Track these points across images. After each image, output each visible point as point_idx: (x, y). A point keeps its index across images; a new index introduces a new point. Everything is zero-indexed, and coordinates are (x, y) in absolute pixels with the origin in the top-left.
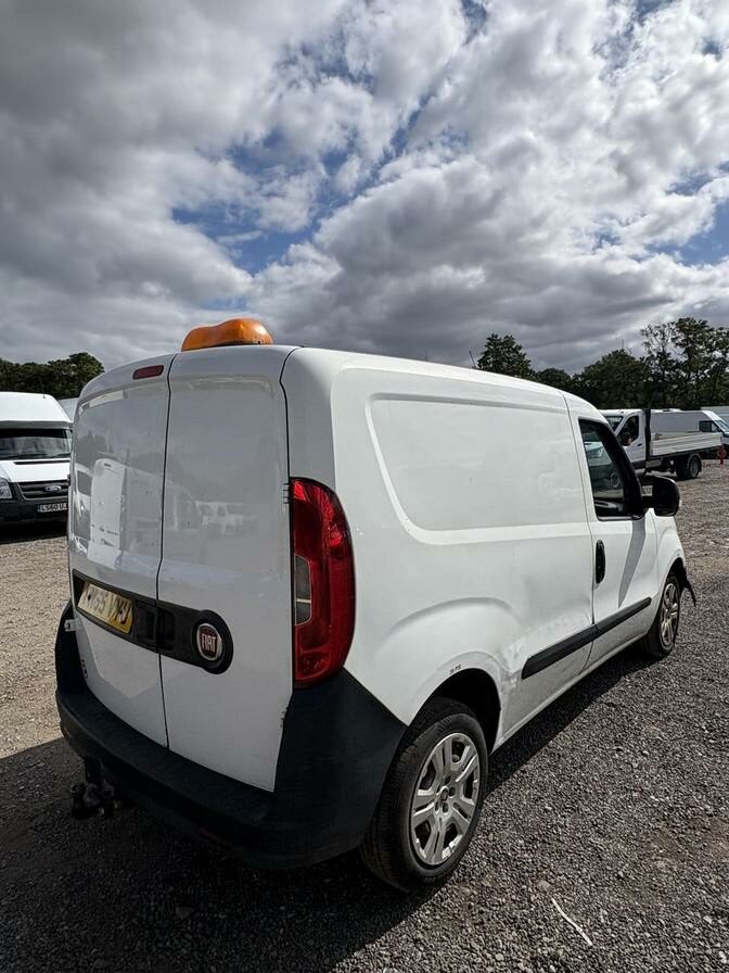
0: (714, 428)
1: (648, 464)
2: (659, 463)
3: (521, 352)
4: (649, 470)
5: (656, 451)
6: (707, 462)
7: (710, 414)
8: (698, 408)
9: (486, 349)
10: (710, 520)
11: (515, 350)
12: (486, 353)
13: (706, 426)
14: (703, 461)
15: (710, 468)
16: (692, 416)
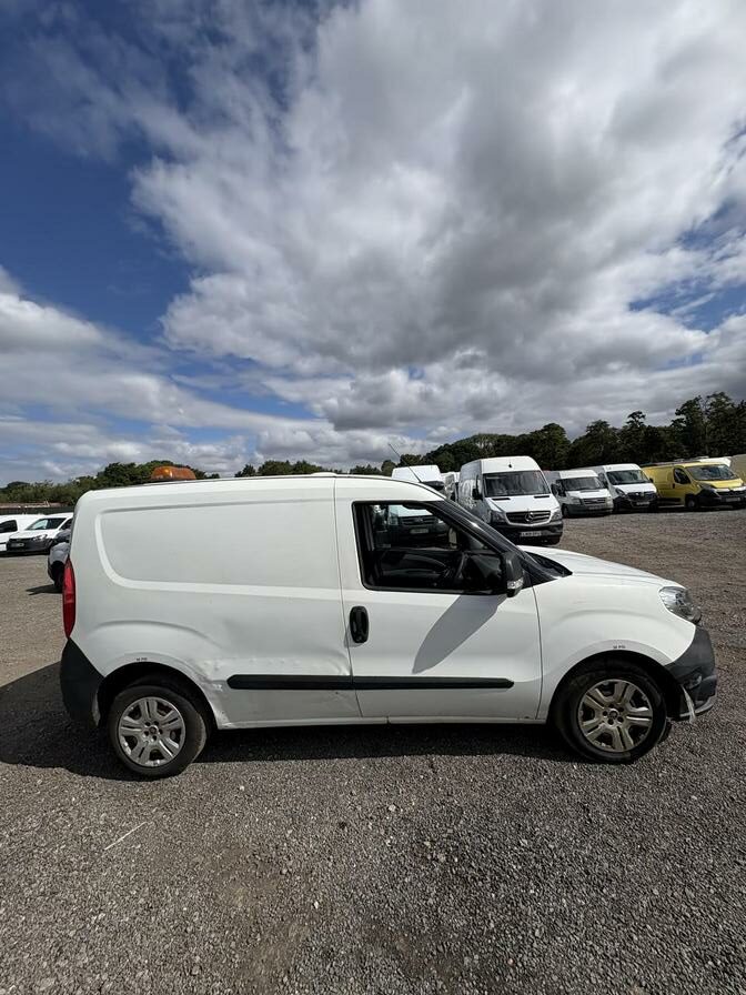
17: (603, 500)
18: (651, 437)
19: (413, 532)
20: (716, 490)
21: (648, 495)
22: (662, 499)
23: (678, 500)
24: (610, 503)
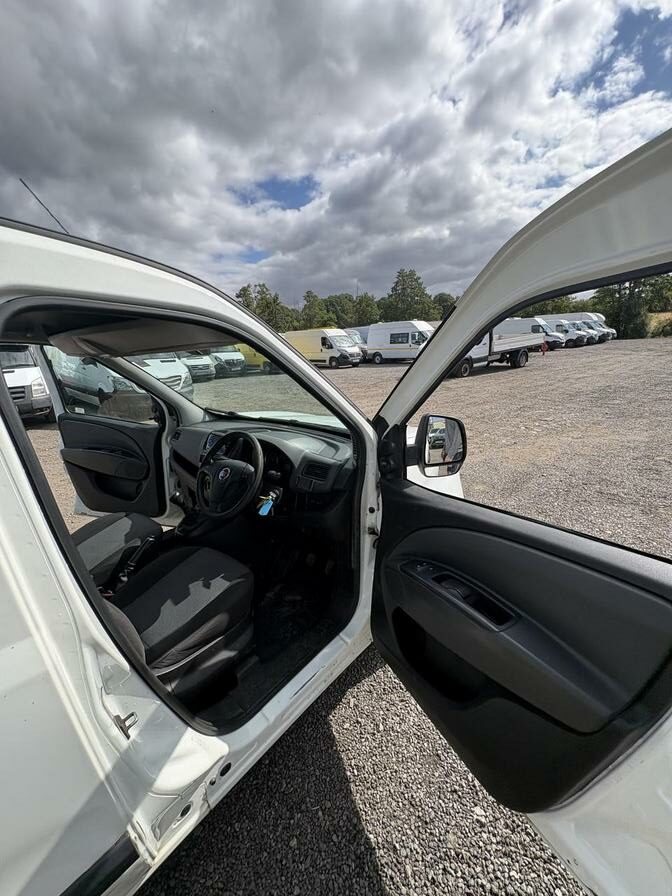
0: (541, 330)
1: (490, 359)
2: (498, 357)
3: (420, 281)
4: (492, 362)
5: (496, 349)
6: (534, 354)
7: (540, 320)
8: (532, 317)
9: (396, 280)
10: (526, 403)
11: (416, 280)
12: (397, 283)
13: (536, 329)
14: (530, 354)
15: (535, 359)
16: (528, 322)
17: (207, 367)
21: (239, 362)
22: (249, 366)
23: (259, 366)
24: (213, 369)
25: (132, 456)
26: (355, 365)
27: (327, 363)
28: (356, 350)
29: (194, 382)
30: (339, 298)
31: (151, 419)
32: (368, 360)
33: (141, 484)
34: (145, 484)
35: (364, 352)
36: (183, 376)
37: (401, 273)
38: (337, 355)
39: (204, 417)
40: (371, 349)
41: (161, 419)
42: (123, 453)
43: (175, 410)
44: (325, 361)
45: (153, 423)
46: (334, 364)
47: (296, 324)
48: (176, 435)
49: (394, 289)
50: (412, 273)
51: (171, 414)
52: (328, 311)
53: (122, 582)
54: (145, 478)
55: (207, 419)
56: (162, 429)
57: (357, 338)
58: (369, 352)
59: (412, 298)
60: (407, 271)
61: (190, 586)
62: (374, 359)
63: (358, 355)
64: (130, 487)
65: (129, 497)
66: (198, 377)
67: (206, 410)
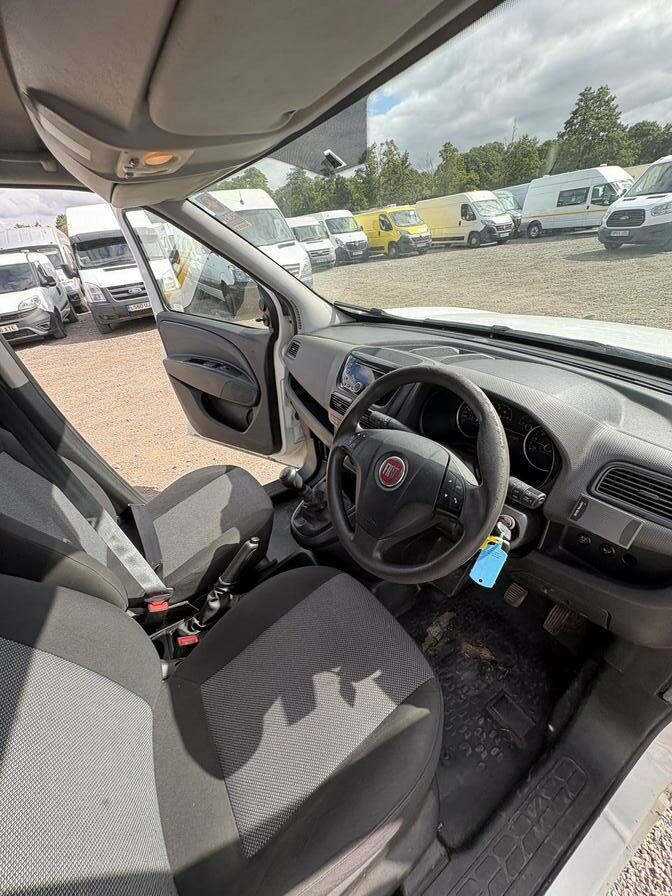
3: (612, 105)
9: (575, 108)
11: (607, 103)
17: (326, 251)
18: (341, 189)
19: (132, 308)
20: (410, 237)
21: (362, 245)
22: (372, 249)
23: (382, 248)
24: (333, 254)
25: (239, 373)
26: (501, 242)
27: (466, 240)
28: (506, 220)
29: (314, 272)
30: (484, 149)
31: (258, 320)
32: (522, 232)
33: (251, 410)
34: (256, 411)
35: (516, 222)
36: (302, 265)
37: (585, 96)
38: (480, 228)
39: (333, 319)
40: (526, 217)
41: (272, 321)
42: (228, 368)
43: (290, 306)
44: (462, 238)
45: (262, 326)
46: (474, 241)
47: (427, 192)
48: (293, 349)
49: (569, 123)
50: (603, 91)
51: (285, 314)
52: (468, 171)
53: (211, 609)
54: (257, 404)
55: (338, 321)
56: (274, 337)
57: (509, 204)
58: (523, 221)
59: (595, 134)
60: (595, 89)
61: (316, 678)
62: (529, 231)
63: (508, 226)
64: (240, 414)
65: (239, 427)
66: (319, 264)
67: (336, 307)
